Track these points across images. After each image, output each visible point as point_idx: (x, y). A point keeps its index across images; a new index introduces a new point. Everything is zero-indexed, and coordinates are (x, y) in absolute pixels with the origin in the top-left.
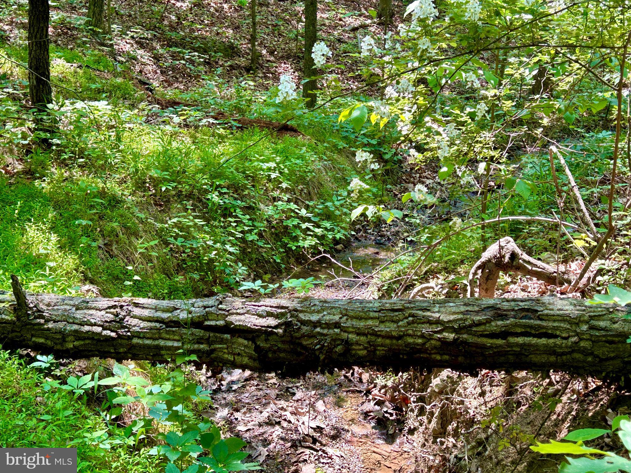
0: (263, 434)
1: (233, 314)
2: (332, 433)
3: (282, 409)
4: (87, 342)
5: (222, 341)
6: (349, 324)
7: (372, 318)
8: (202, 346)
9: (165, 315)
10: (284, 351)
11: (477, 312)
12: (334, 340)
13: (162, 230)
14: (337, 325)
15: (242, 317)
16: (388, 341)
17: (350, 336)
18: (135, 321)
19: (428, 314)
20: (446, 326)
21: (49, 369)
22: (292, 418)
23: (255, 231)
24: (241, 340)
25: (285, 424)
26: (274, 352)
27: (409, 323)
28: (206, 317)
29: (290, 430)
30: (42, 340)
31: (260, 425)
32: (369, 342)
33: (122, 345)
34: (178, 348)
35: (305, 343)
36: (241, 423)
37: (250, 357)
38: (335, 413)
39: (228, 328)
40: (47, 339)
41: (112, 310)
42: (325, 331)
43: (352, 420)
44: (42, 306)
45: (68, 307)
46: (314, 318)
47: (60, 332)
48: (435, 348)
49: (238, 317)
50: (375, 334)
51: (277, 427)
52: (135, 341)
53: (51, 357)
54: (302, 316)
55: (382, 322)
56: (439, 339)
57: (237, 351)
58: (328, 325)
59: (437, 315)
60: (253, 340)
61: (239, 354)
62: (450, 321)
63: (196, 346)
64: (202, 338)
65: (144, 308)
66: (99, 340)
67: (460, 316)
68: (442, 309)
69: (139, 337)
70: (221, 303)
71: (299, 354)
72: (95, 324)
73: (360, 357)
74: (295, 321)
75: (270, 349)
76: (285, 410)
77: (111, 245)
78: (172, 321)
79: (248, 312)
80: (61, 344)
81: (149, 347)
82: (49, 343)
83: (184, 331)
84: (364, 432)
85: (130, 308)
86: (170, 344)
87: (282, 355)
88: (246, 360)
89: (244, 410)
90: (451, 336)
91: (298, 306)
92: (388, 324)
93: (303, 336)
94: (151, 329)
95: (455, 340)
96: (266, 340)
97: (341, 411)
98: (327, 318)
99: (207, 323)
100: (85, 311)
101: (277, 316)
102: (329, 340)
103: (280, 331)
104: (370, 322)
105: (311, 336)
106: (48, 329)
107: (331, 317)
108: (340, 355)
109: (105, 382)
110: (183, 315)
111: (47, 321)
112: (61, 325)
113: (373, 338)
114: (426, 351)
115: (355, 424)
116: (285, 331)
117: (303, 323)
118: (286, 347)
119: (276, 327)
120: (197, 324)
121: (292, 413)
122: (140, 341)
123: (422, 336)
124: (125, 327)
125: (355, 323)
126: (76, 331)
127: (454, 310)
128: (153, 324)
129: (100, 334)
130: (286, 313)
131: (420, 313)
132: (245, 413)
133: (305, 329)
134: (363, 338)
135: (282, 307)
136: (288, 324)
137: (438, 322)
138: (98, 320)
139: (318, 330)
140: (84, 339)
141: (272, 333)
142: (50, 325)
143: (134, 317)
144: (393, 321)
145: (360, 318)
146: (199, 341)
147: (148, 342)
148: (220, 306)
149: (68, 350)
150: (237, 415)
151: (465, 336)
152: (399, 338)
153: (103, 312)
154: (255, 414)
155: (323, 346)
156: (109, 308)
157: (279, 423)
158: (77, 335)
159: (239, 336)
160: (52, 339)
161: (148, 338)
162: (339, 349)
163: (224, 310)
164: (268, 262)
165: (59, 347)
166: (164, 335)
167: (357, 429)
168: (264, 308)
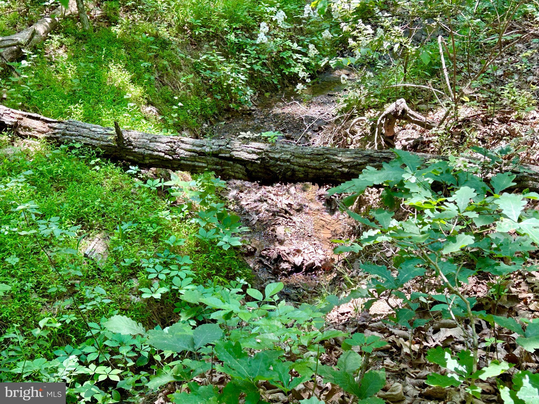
0: (256, 207)
1: (234, 151)
2: (298, 208)
3: (269, 192)
4: (157, 160)
5: (228, 165)
6: (295, 160)
7: (307, 158)
8: (218, 167)
9: (198, 149)
10: (261, 172)
11: (361, 158)
12: (287, 169)
13: (196, 64)
14: (288, 161)
15: (239, 153)
16: (314, 171)
17: (295, 167)
18: (182, 151)
19: (336, 157)
20: (344, 165)
21: (136, 174)
22: (274, 198)
23: (260, 62)
24: (238, 165)
25: (270, 201)
26: (256, 172)
27: (325, 162)
28: (220, 151)
29: (273, 205)
30: (131, 158)
31: (255, 201)
32: (304, 171)
33: (175, 164)
34: (205, 167)
35: (271, 169)
36: (244, 200)
37: (243, 174)
38: (301, 195)
39: (231, 158)
40: (134, 157)
41: (169, 144)
42: (282, 164)
43: (311, 200)
44: (131, 139)
45: (145, 140)
46: (277, 156)
47: (142, 154)
48: (338, 175)
49: (237, 153)
50: (308, 167)
51: (265, 203)
52: (182, 162)
53: (137, 167)
54: (270, 154)
55: (312, 160)
56: (340, 171)
57: (236, 171)
58: (284, 161)
59: (340, 158)
60: (245, 165)
61: (237, 172)
62: (346, 162)
63: (215, 167)
64: (218, 163)
65: (186, 144)
66: (163, 160)
67: (352, 160)
68: (344, 155)
69: (184, 160)
70: (228, 144)
71: (269, 174)
72: (160, 151)
73: (300, 178)
74: (266, 157)
75: (253, 171)
76: (271, 193)
77: (163, 77)
78: (201, 152)
79: (242, 150)
80: (143, 161)
81: (189, 165)
82: (136, 159)
83: (208, 158)
84: (317, 207)
85: (179, 143)
86: (201, 164)
87: (260, 174)
88: (241, 176)
89: (246, 192)
90: (346, 170)
91: (269, 149)
92: (315, 162)
93: (271, 165)
94: (191, 156)
95: (348, 172)
96: (252, 166)
97: (305, 193)
98: (284, 156)
99: (220, 155)
100: (155, 143)
101: (257, 154)
102: (284, 168)
103: (259, 162)
104: (306, 160)
105: (275, 166)
106: (135, 152)
107: (286, 156)
108: (290, 176)
109: (168, 183)
110: (208, 150)
111: (134, 147)
112: (142, 150)
113: (307, 169)
114: (333, 177)
115: (312, 202)
116: (261, 162)
117: (271, 158)
118: (262, 170)
119: (257, 160)
120: (215, 155)
121: (274, 195)
122: (185, 162)
123: (332, 169)
124: (177, 154)
125: (298, 160)
126: (150, 154)
127: (349, 156)
128: (192, 154)
129: (163, 157)
130: (262, 152)
131: (331, 156)
132: (246, 194)
133: (272, 162)
134: (301, 168)
135: (260, 149)
136: (263, 159)
137: (340, 162)
138: (162, 149)
139: (279, 163)
140: (155, 159)
141: (255, 163)
142: (136, 150)
143: (182, 149)
144: (317, 160)
145: (301, 158)
146: (217, 164)
147: (189, 163)
148: (228, 146)
149: (146, 164)
150: (242, 195)
151: (353, 170)
152: (320, 169)
153: (164, 145)
154: (253, 194)
155: (281, 171)
156: (168, 142)
157: (266, 201)
158: (151, 156)
159: (238, 163)
160: (137, 158)
161: (189, 161)
162: (289, 173)
163: (229, 148)
164: (269, 83)
165: (141, 162)
166: (198, 160)
167: (314, 206)
168: (250, 148)
